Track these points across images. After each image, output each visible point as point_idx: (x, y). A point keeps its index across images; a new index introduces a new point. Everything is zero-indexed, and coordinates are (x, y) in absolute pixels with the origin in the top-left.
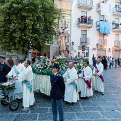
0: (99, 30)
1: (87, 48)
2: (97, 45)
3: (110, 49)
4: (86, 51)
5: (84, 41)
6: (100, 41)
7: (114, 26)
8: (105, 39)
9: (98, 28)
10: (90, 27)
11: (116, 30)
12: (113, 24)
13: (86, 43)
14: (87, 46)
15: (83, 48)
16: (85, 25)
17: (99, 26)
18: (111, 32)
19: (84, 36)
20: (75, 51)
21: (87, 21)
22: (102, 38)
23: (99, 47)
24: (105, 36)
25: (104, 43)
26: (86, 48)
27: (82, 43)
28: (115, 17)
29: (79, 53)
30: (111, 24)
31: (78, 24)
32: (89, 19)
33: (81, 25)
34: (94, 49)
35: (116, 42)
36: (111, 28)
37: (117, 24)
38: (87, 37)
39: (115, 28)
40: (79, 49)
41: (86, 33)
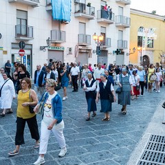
0: (50, 12)
1: (30, 47)
2: (48, 40)
3: (70, 50)
4: (27, 52)
5: (23, 32)
6: (54, 33)
7: (78, 8)
8: (62, 30)
9: (50, 8)
10: (33, 6)
11: (80, 14)
12: (76, 3)
13: (26, 35)
14: (30, 42)
17: (50, 4)
18: (72, 17)
19: (23, 23)
20: (5, 52)
22: (57, 29)
23: (51, 45)
24: (62, 25)
25: (60, 38)
26: (26, 47)
27: (18, 35)
29: (13, 55)
30: (73, 4)
34: (42, 48)
35: (81, 37)
36: (73, 11)
37: (82, 4)
38: (29, 24)
39: (79, 11)
40: (13, 48)
41: (27, 16)
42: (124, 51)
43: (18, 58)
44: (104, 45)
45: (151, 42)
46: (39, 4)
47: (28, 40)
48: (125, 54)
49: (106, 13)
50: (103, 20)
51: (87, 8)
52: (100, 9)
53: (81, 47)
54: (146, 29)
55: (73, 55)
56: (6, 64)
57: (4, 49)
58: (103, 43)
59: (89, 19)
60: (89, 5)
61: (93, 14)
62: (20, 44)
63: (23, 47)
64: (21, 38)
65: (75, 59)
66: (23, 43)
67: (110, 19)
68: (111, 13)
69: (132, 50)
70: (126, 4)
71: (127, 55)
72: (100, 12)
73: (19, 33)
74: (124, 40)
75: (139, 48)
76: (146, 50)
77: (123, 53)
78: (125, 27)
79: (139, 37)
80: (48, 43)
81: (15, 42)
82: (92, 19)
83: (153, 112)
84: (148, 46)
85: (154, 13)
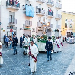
0: (25, 12)
1: (15, 28)
2: (24, 25)
3: (34, 29)
4: (14, 31)
5: (13, 22)
6: (26, 22)
7: (38, 10)
8: (30, 20)
9: (25, 11)
10: (17, 10)
11: (39, 13)
12: (37, 8)
13: (14, 23)
14: (15, 26)
15: (11, 28)
16: (13, 7)
17: (25, 9)
18: (35, 15)
19: (13, 17)
20: (4, 31)
21: (15, 4)
22: (28, 20)
24: (30, 18)
27: (10, 23)
28: (38, 3)
29: (7, 32)
30: (35, 9)
31: (7, 5)
32: (17, 3)
33: (9, 6)
34: (21, 29)
35: (39, 24)
36: (35, 12)
37: (40, 9)
38: (15, 18)
39: (38, 12)
40: (7, 29)
41: (14, 14)
42: (59, 30)
43: (10, 33)
44: (50, 27)
45: (71, 26)
46: (20, 9)
47: (14, 25)
48: (59, 31)
49: (50, 13)
50: (49, 16)
51: (42, 11)
52: (48, 11)
53: (39, 28)
54: (69, 20)
55: (35, 32)
56: (4, 36)
57: (4, 29)
58: (49, 26)
59: (43, 16)
60: (43, 9)
61: (44, 13)
62: (11, 27)
63: (12, 28)
64: (11, 24)
65: (36, 34)
66: (12, 26)
67: (52, 15)
68: (53, 13)
69: (62, 29)
70: (59, 9)
71: (60, 32)
72: (48, 12)
73: (11, 22)
74: (59, 25)
75: (66, 29)
76: (69, 29)
77: (58, 31)
78: (59, 19)
79: (66, 23)
80: (24, 27)
81: (9, 26)
82: (44, 15)
83: (71, 60)
84: (70, 28)
85: (72, 13)
